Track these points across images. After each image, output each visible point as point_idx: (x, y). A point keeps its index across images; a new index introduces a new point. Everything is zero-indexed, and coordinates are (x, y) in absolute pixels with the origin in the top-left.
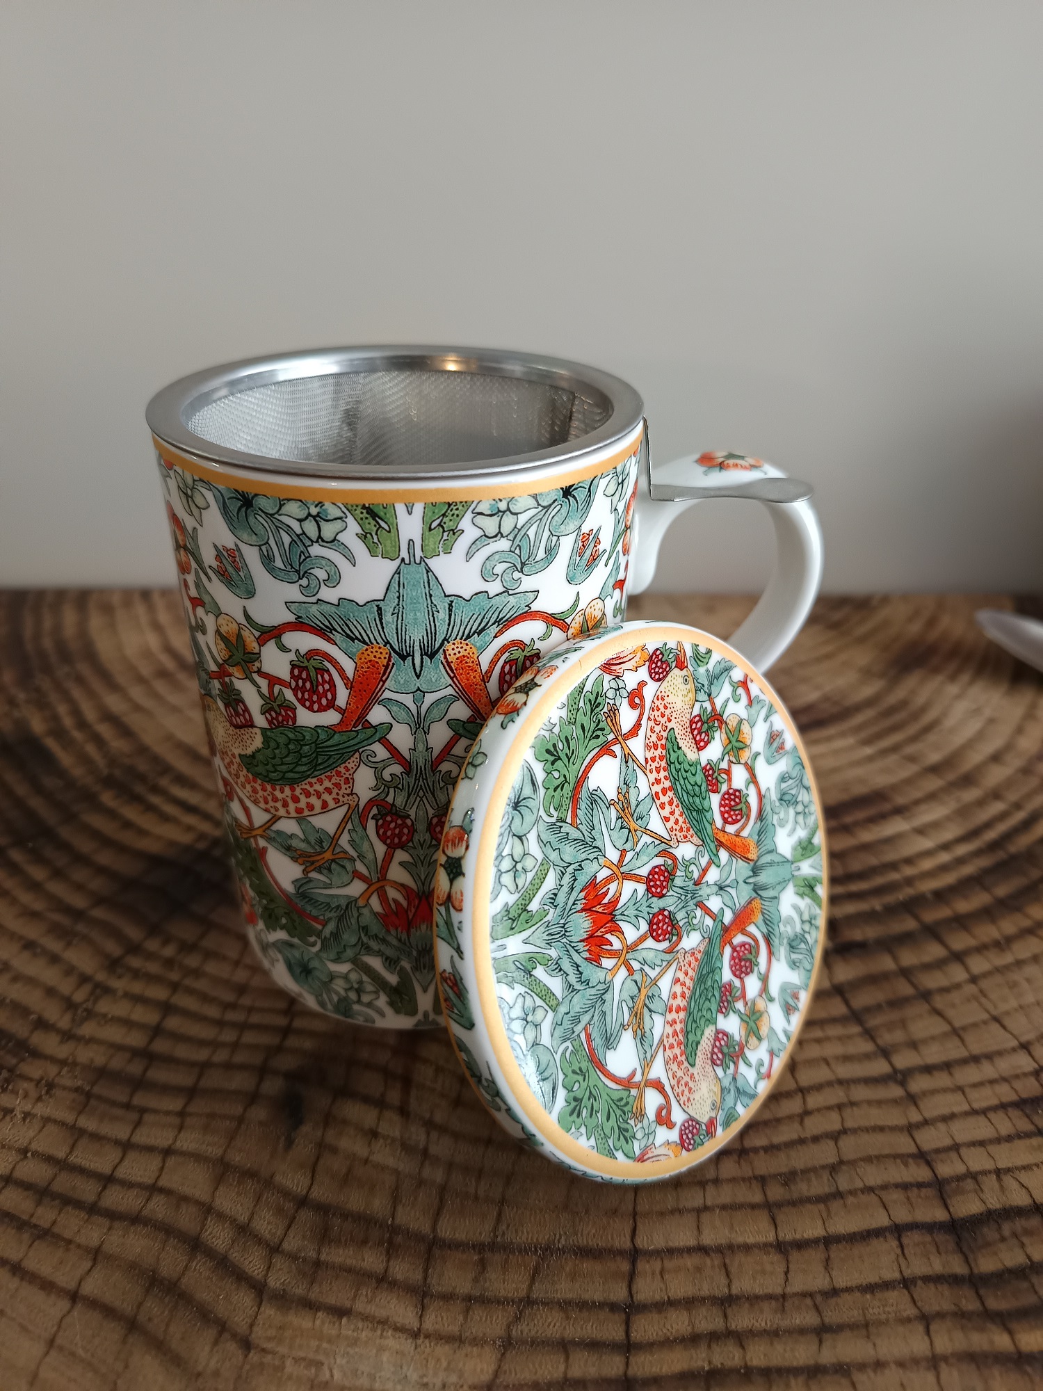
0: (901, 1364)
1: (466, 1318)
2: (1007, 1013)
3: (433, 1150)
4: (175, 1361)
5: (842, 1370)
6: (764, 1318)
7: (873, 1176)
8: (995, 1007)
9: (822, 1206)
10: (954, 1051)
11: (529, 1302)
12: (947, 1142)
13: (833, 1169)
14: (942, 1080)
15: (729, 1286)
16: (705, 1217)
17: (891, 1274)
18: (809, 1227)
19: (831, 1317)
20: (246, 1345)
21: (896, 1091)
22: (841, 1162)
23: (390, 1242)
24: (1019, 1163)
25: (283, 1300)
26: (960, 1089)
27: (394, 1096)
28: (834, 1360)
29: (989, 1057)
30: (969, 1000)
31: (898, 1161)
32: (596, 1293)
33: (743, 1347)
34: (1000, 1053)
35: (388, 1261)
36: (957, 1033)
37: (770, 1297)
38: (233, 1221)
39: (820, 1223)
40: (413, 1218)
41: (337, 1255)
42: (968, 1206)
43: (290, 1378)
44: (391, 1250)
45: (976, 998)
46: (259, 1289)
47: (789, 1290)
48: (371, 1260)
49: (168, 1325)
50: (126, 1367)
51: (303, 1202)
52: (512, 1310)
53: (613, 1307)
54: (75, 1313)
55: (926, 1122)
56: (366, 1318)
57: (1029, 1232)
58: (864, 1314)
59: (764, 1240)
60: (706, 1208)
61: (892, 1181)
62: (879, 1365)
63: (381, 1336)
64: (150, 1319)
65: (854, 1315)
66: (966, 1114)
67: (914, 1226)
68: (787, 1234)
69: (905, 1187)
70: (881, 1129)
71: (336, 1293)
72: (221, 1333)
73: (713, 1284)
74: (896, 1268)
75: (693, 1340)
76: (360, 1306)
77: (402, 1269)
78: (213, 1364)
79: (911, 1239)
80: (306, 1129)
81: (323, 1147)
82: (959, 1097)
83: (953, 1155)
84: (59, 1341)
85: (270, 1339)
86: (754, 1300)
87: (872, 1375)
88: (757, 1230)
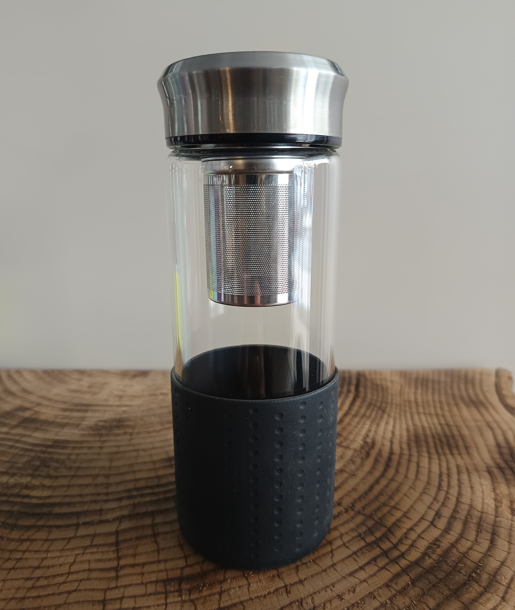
10: (153, 558)
12: (120, 595)
13: (59, 606)
14: (138, 570)
21: (113, 574)
22: (65, 603)
24: (146, 605)
26: (142, 574)
31: (91, 603)
34: (172, 560)
36: (158, 550)
55: (116, 587)
66: (137, 584)
70: (93, 590)
82: (139, 577)
83: (119, 601)
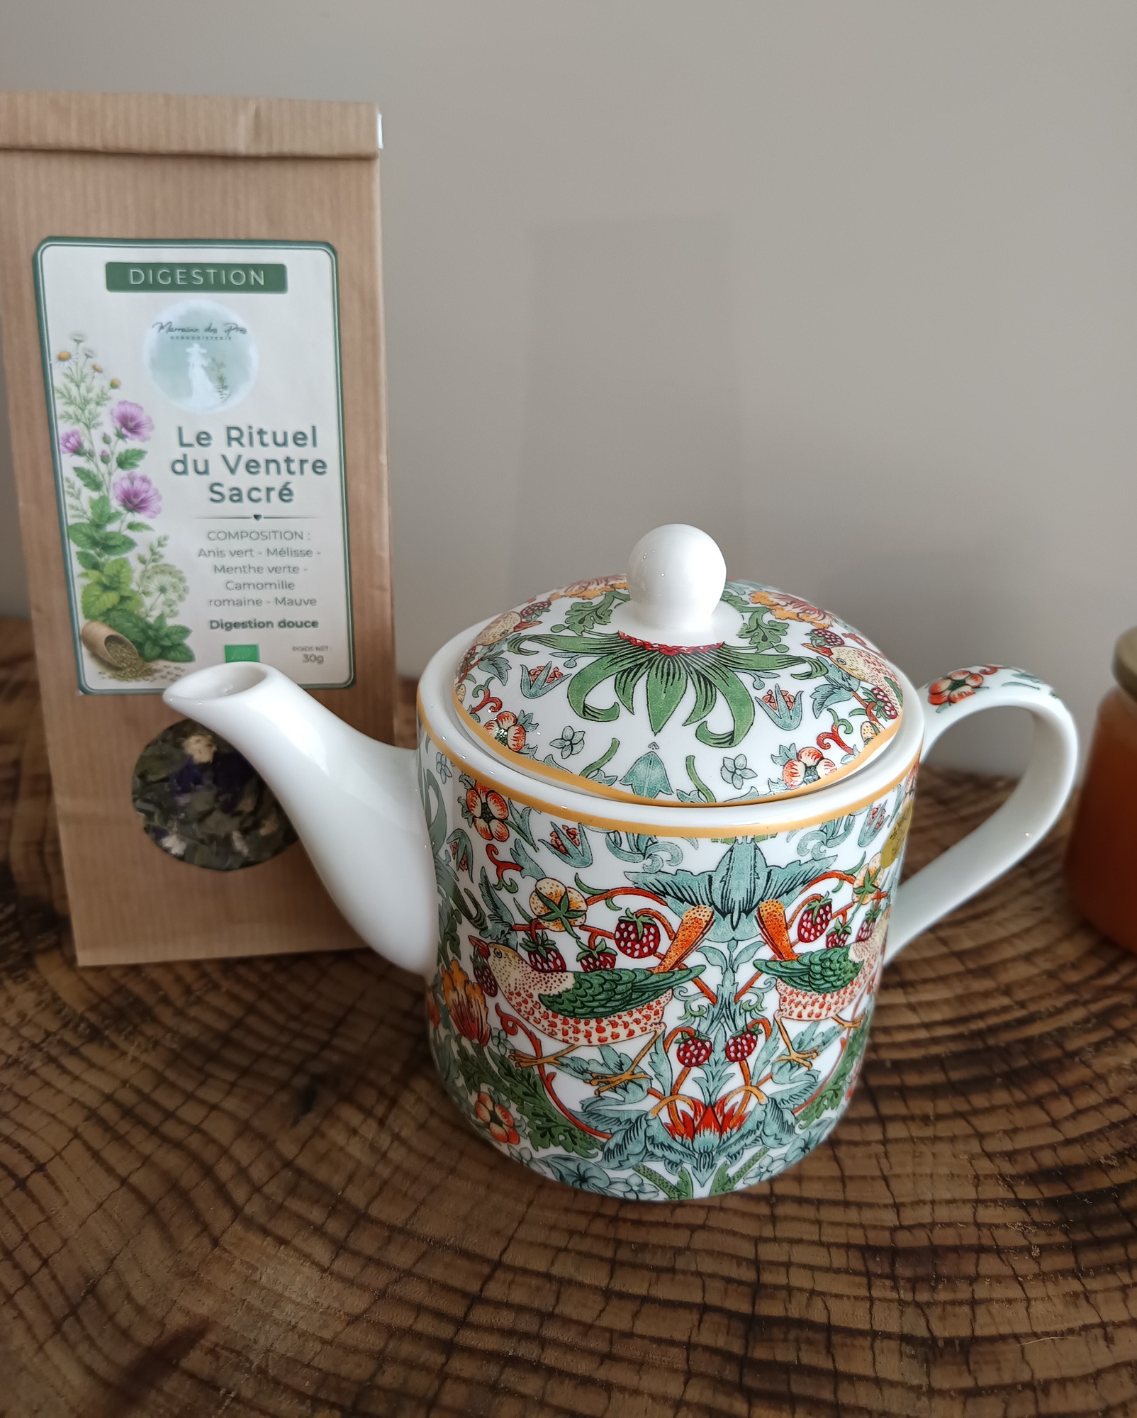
0: (653, 1397)
1: (361, 1271)
2: (898, 1176)
3: (391, 1154)
4: (169, 1238)
5: (608, 1387)
6: (568, 1336)
7: (707, 1265)
8: (891, 1168)
9: (654, 1274)
10: (834, 1192)
11: (409, 1273)
12: (784, 1258)
13: (678, 1251)
14: (809, 1212)
15: (554, 1308)
16: (562, 1256)
17: (680, 1336)
18: (636, 1285)
19: (619, 1350)
20: (215, 1242)
21: (764, 1210)
22: (688, 1248)
23: (334, 1208)
24: (834, 1291)
25: (249, 1223)
26: (819, 1223)
27: (380, 1110)
28: (605, 1379)
29: (860, 1205)
30: (870, 1157)
31: (735, 1261)
32: (457, 1281)
33: (543, 1349)
34: (871, 1206)
35: (327, 1219)
36: (843, 1179)
37: (579, 1323)
38: (238, 1163)
39: (646, 1285)
40: (356, 1196)
41: (295, 1205)
42: (773, 1308)
43: (234, 1271)
44: (332, 1212)
45: (877, 1157)
46: (237, 1212)
47: (597, 1322)
48: (316, 1215)
49: (172, 1216)
50: (139, 1233)
51: (288, 1164)
52: (395, 1275)
53: (464, 1294)
54: (121, 1192)
55: (775, 1240)
56: (296, 1250)
57: (809, 1342)
58: (644, 1356)
59: (597, 1284)
60: (566, 1250)
61: (720, 1273)
62: (636, 1392)
63: (302, 1264)
64: (163, 1209)
65: (638, 1354)
66: (813, 1243)
67: (719, 1310)
68: (617, 1286)
69: (729, 1280)
70: (734, 1234)
71: (283, 1228)
72: (202, 1231)
73: (544, 1301)
74: (687, 1334)
75: (509, 1333)
76: (297, 1242)
77: (335, 1227)
78: (191, 1248)
79: (710, 1318)
80: (311, 1117)
81: (317, 1132)
82: (815, 1229)
83: (783, 1270)
84: (104, 1206)
85: (232, 1244)
86: (567, 1321)
87: (627, 1396)
88: (596, 1276)
